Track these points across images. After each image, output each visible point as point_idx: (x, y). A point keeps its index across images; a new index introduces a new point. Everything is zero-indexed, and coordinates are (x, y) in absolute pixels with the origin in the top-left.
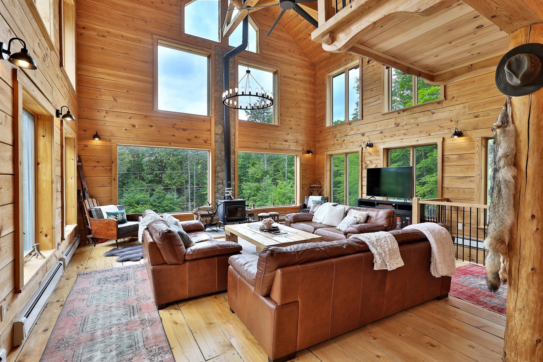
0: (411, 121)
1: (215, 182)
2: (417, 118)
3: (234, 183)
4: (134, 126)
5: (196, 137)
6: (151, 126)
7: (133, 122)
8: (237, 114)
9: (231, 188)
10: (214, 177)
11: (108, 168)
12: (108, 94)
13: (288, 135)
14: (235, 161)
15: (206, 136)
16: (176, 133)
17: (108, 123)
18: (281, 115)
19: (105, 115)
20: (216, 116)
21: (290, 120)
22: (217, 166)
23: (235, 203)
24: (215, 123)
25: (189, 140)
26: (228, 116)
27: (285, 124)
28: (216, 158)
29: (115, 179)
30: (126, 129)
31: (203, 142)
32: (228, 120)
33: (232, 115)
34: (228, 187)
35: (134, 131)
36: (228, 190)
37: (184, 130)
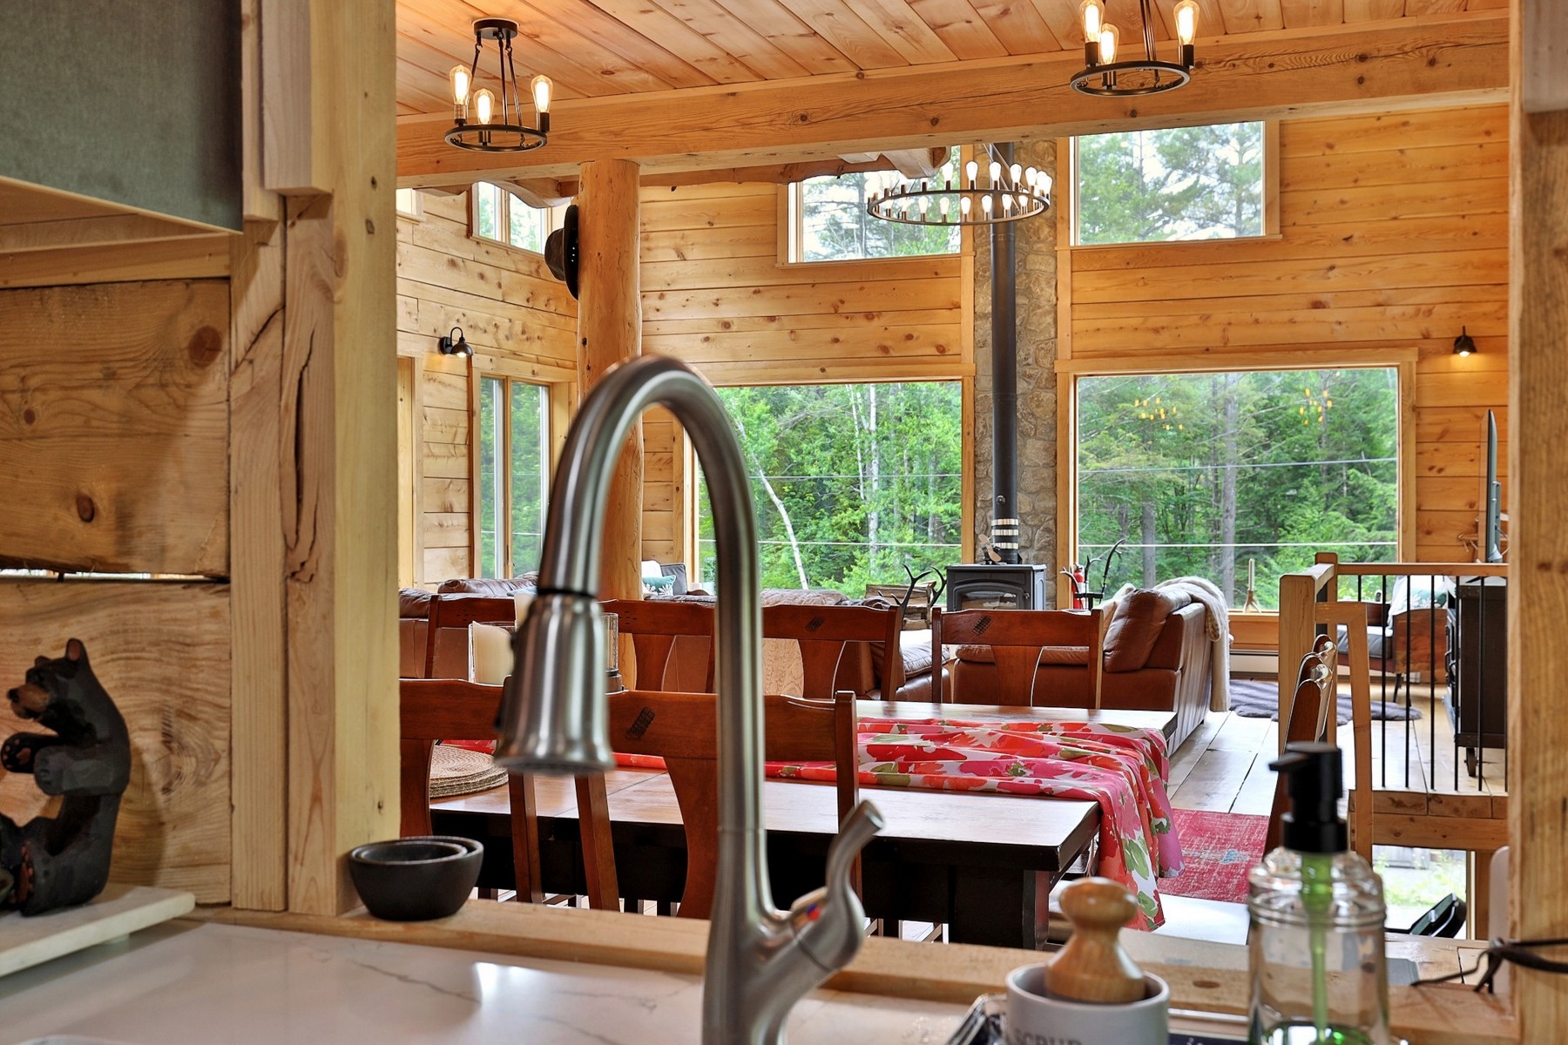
1: (975, 500)
3: (1051, 504)
4: (726, 325)
5: (909, 337)
6: (772, 319)
7: (726, 312)
8: (1065, 225)
9: (1013, 522)
10: (972, 479)
11: (666, 456)
12: (667, 243)
13: (1331, 274)
14: (1055, 413)
15: (939, 327)
16: (846, 331)
17: (664, 327)
18: (1288, 185)
19: (658, 303)
20: (979, 250)
21: (1343, 202)
22: (983, 436)
23: (988, 576)
24: (976, 274)
25: (885, 349)
26: (1002, 246)
27: (1314, 226)
28: (979, 408)
29: (679, 489)
30: (707, 339)
31: (934, 351)
32: (1001, 261)
33: (1046, 231)
34: (997, 518)
35: (727, 339)
36: (998, 527)
37: (869, 316)
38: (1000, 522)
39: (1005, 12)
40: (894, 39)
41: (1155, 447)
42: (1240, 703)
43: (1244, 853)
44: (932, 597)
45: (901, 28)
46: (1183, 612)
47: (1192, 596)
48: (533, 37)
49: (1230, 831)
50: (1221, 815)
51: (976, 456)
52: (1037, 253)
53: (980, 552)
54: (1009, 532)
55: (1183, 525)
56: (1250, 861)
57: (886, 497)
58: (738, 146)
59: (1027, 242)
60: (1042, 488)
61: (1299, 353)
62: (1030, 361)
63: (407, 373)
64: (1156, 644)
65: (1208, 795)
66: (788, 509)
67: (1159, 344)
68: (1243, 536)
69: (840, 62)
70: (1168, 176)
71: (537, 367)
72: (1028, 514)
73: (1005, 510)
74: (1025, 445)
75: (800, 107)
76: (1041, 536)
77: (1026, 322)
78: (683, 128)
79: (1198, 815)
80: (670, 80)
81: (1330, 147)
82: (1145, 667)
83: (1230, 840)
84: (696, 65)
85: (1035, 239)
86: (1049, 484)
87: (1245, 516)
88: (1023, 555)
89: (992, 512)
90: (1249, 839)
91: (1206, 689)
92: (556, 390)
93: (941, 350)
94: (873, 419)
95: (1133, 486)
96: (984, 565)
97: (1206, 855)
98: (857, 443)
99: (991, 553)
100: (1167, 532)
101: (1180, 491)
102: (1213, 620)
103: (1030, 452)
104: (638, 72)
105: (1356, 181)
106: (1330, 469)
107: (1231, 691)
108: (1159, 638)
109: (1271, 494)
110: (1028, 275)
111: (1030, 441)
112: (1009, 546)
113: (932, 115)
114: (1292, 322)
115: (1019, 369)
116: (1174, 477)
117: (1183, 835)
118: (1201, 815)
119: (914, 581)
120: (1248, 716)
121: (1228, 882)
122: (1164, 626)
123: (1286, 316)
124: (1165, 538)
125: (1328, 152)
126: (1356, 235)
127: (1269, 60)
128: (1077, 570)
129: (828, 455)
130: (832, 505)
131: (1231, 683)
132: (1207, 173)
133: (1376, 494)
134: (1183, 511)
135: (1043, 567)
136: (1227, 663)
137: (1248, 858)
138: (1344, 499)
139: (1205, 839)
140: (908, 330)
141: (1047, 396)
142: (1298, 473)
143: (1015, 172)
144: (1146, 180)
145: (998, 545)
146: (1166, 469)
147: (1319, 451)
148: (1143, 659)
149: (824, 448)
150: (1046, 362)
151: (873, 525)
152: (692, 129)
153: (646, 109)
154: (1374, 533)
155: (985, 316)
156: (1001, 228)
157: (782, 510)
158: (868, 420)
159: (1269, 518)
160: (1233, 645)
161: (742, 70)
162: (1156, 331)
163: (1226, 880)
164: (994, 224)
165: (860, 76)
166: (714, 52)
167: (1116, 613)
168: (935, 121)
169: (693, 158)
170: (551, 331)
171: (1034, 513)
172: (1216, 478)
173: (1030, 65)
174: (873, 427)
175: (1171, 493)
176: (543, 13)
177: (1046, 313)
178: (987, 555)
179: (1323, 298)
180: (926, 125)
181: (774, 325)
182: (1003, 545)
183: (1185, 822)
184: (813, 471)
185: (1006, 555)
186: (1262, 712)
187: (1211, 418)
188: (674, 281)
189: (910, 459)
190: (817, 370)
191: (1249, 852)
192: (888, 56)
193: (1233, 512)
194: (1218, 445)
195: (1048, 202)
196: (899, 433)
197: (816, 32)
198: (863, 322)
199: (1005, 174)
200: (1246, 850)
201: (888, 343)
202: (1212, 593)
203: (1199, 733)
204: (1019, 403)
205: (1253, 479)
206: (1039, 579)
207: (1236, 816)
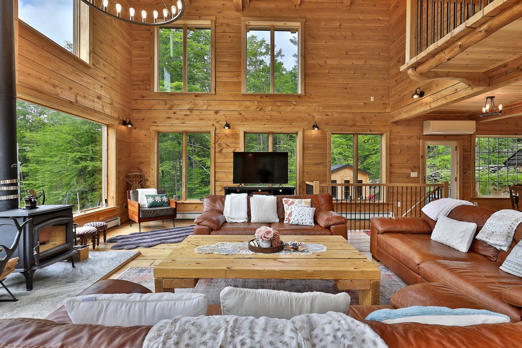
0: (273, 108)
2: (280, 106)
21: (104, 65)
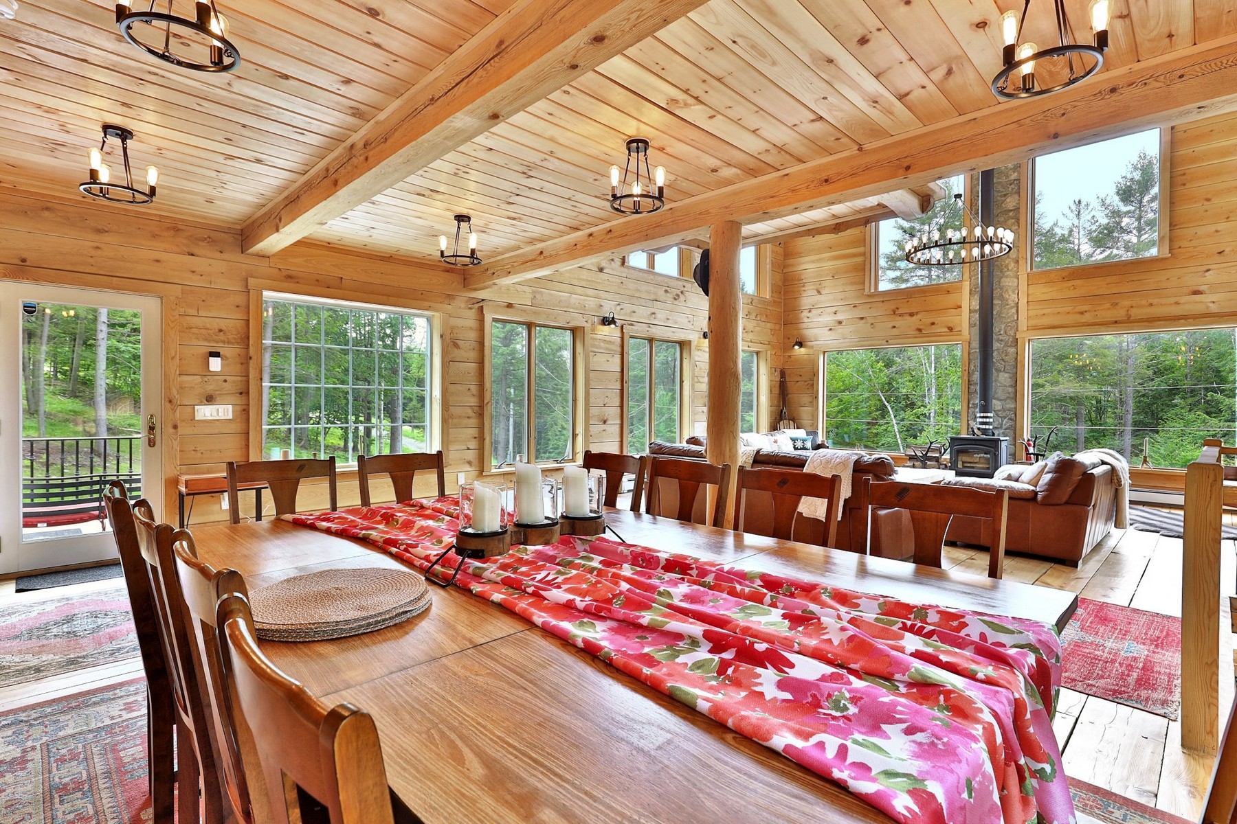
1: (968, 403)
3: (1013, 406)
4: (840, 323)
5: (933, 324)
6: (862, 318)
7: (839, 317)
8: (1024, 261)
9: (989, 415)
10: (967, 393)
11: (811, 382)
12: (813, 287)
13: (1207, 274)
14: (1016, 359)
15: (951, 318)
16: (899, 322)
17: (811, 325)
18: (1175, 225)
19: (809, 315)
20: (973, 278)
21: (1217, 231)
22: (973, 371)
23: (974, 442)
24: (971, 290)
25: (920, 330)
26: (985, 274)
27: (1195, 247)
28: (971, 357)
29: (817, 397)
30: (831, 329)
31: (946, 330)
32: (985, 282)
33: (1012, 265)
34: (980, 412)
35: (840, 329)
36: (981, 417)
37: (912, 315)
38: (982, 415)
39: (950, 72)
40: (874, 113)
41: (1084, 379)
42: (1137, 521)
43: (1143, 647)
44: (943, 451)
45: (877, 102)
46: (1095, 471)
47: (1102, 461)
48: (662, 149)
49: (1130, 623)
50: (1122, 608)
51: (969, 381)
52: (1007, 277)
53: (970, 430)
54: (988, 420)
55: (1101, 417)
56: (1147, 656)
57: (939, 403)
58: (789, 203)
59: (1001, 272)
60: (1008, 397)
61: (1183, 321)
62: (1002, 332)
63: (688, 347)
64: (1074, 491)
65: (1111, 589)
66: (892, 408)
67: (1083, 320)
68: (1135, 423)
69: (845, 140)
70: (1094, 251)
71: (750, 344)
72: (999, 411)
73: (985, 409)
74: (998, 376)
75: (824, 175)
76: (1007, 422)
77: (999, 313)
78: (759, 199)
79: (1103, 606)
80: (752, 172)
81: (1208, 200)
82: (1066, 503)
83: (1129, 632)
84: (758, 156)
85: (1006, 269)
86: (1012, 395)
87: (1138, 414)
88: (996, 432)
89: (978, 410)
90: (1146, 634)
91: (1113, 511)
92: (761, 355)
93: (951, 329)
94: (933, 369)
95: (1071, 398)
96: (972, 436)
97: (1110, 644)
98: (925, 379)
99: (976, 431)
100: (1091, 421)
101: (1099, 401)
102: (1118, 475)
103: (1001, 380)
104: (730, 168)
105: (1228, 218)
106: (1192, 391)
107: (1129, 513)
108: (1077, 486)
109: (1155, 403)
110: (1001, 289)
111: (1001, 374)
112: (987, 427)
113: (906, 165)
114: (1177, 303)
115: (994, 336)
116: (1097, 394)
117: (1091, 623)
118: (1107, 606)
119: (931, 443)
120: (1142, 530)
121: (1128, 675)
122: (1081, 479)
123: (1173, 300)
124: (1090, 423)
125: (1206, 203)
126: (1227, 250)
127: (1179, 73)
128: (1029, 440)
129: (911, 384)
130: (912, 405)
131: (1130, 508)
132: (1117, 249)
133: (1225, 404)
134: (1101, 411)
135: (1007, 438)
136: (1128, 495)
137: (1146, 653)
138: (1202, 405)
139: (1108, 629)
140: (932, 320)
141: (1012, 350)
142: (1173, 392)
143: (991, 231)
144: (1082, 254)
145: (981, 426)
146: (1091, 390)
147: (1186, 382)
148: (1064, 499)
149: (910, 381)
150: (1012, 333)
151: (932, 415)
152: (765, 198)
153: (742, 191)
154: (1222, 424)
155: (975, 311)
156: (985, 263)
157: (889, 408)
158: (931, 369)
159: (1153, 414)
160: (1131, 485)
161: (788, 157)
162: (1082, 313)
163: (1126, 673)
164: (981, 261)
165: (860, 149)
166: (767, 146)
167: (1046, 470)
168: (908, 168)
169: (767, 216)
170: (758, 329)
171: (1004, 410)
172: (1121, 395)
173: (975, 119)
174: (933, 372)
175: (1094, 402)
176: (657, 130)
177: (1012, 308)
178: (973, 431)
179: (1201, 288)
180: (902, 171)
181: (863, 321)
182: (984, 427)
183: (1093, 611)
184: (904, 391)
185: (984, 432)
186: (1153, 529)
187: (1119, 366)
188: (816, 304)
189: (951, 386)
190: (884, 342)
191: (1147, 647)
192: (876, 131)
193: (1131, 412)
194: (1122, 379)
195: (1011, 246)
196: (947, 375)
197: (821, 117)
198: (908, 318)
199: (984, 232)
200: (1144, 644)
201: (921, 327)
202: (1117, 459)
203: (1105, 540)
204: (995, 354)
205: (1143, 396)
206: (1004, 445)
207: (1134, 610)
